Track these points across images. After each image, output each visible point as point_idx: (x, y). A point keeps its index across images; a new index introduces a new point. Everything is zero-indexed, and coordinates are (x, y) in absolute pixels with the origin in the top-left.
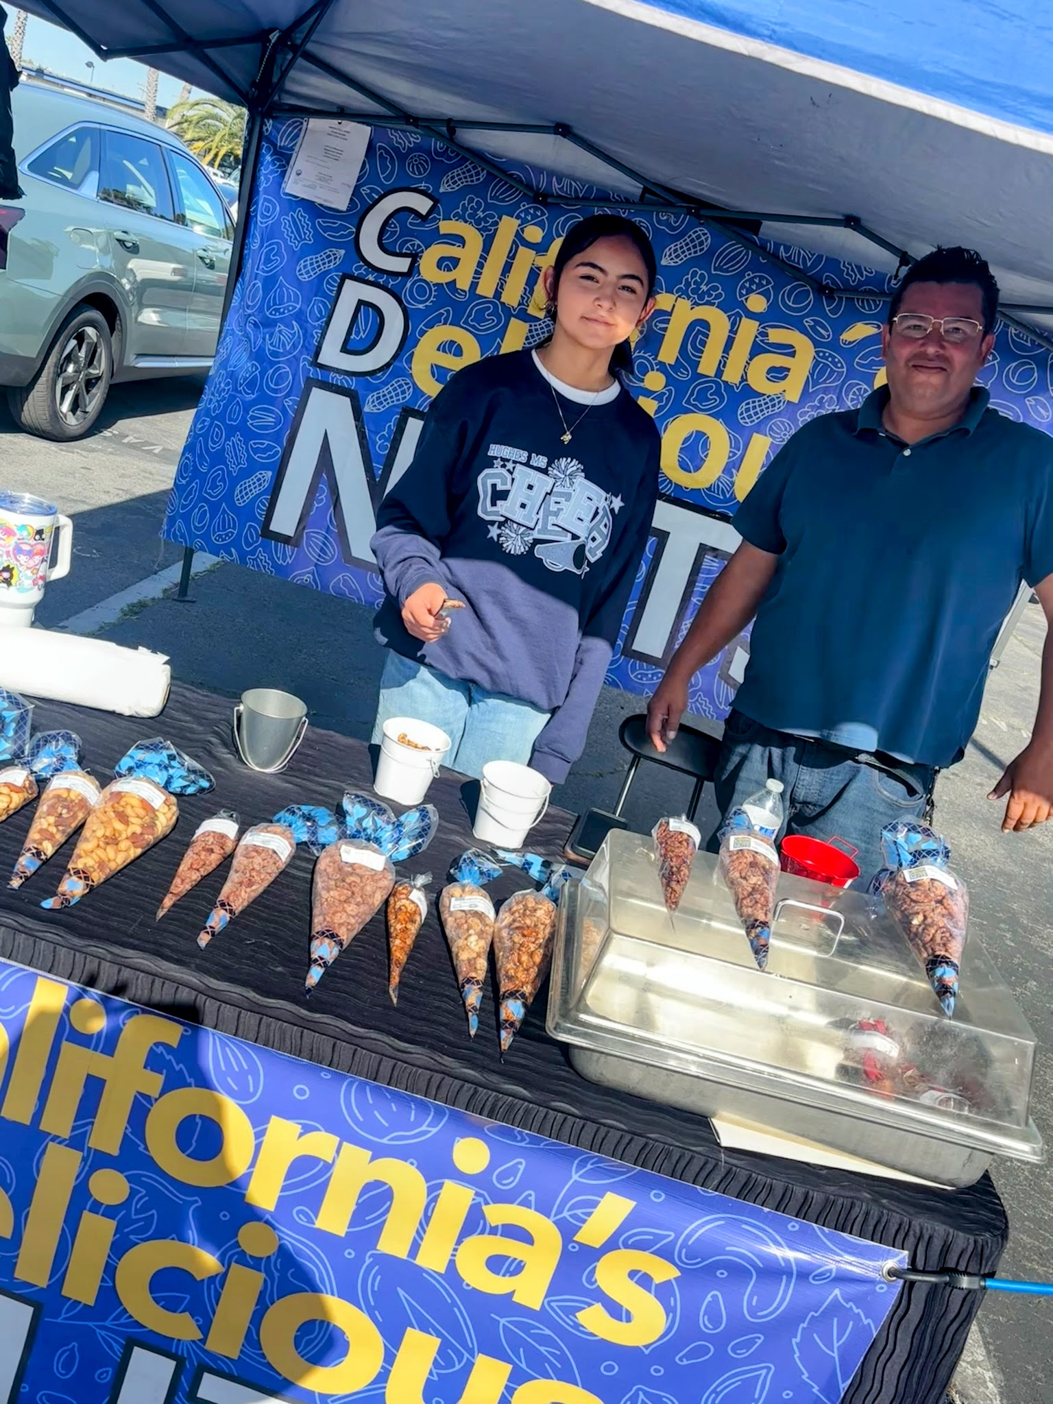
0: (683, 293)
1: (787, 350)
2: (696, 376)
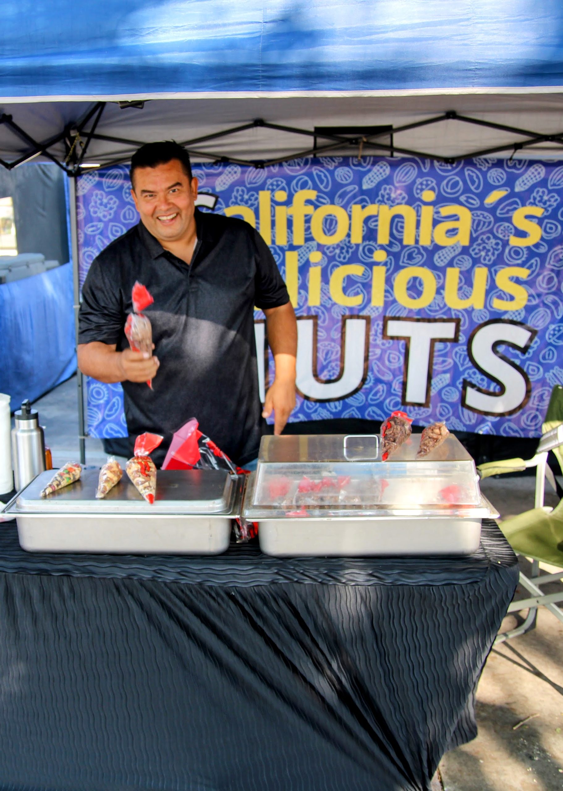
0: (382, 202)
1: (455, 218)
2: (403, 247)
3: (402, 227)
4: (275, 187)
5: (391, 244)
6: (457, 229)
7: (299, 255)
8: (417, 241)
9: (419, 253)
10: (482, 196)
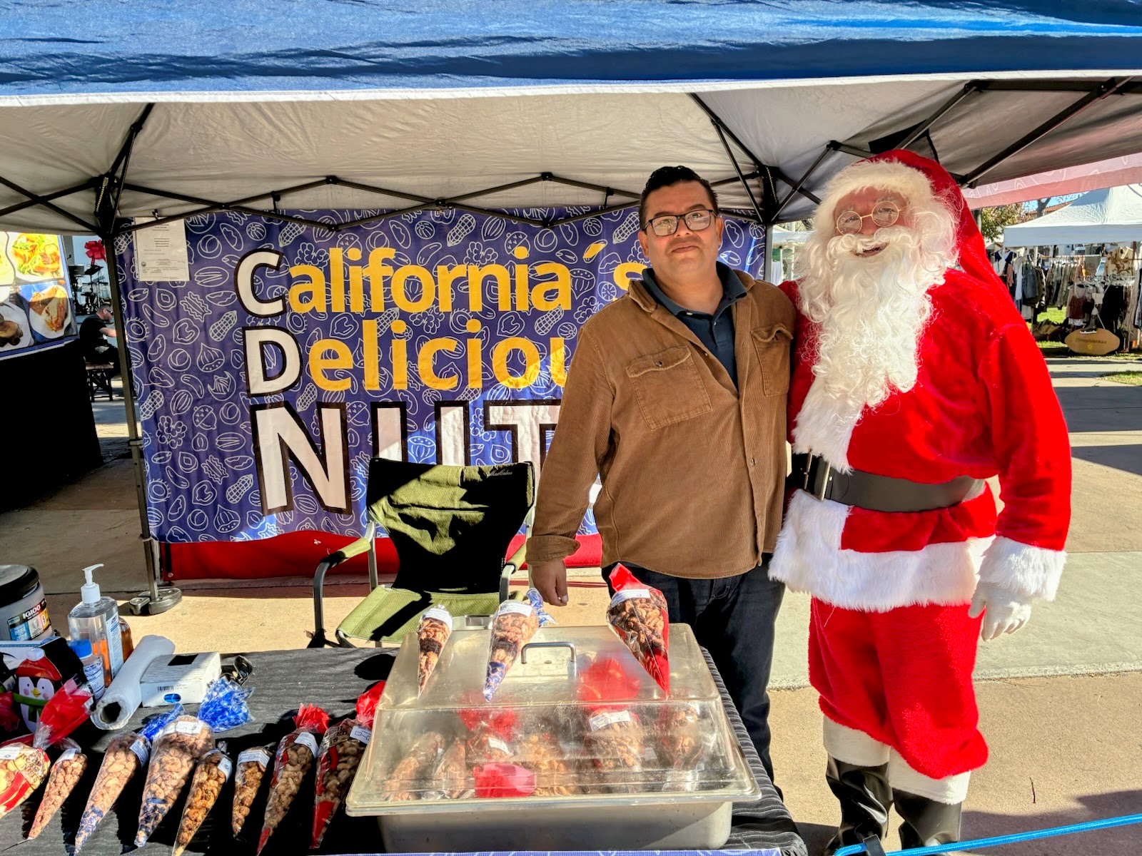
0: (470, 261)
1: (552, 277)
2: (499, 314)
3: (496, 290)
4: (347, 244)
5: (485, 312)
6: (557, 290)
7: (379, 324)
8: (514, 307)
9: (517, 320)
10: (580, 251)
